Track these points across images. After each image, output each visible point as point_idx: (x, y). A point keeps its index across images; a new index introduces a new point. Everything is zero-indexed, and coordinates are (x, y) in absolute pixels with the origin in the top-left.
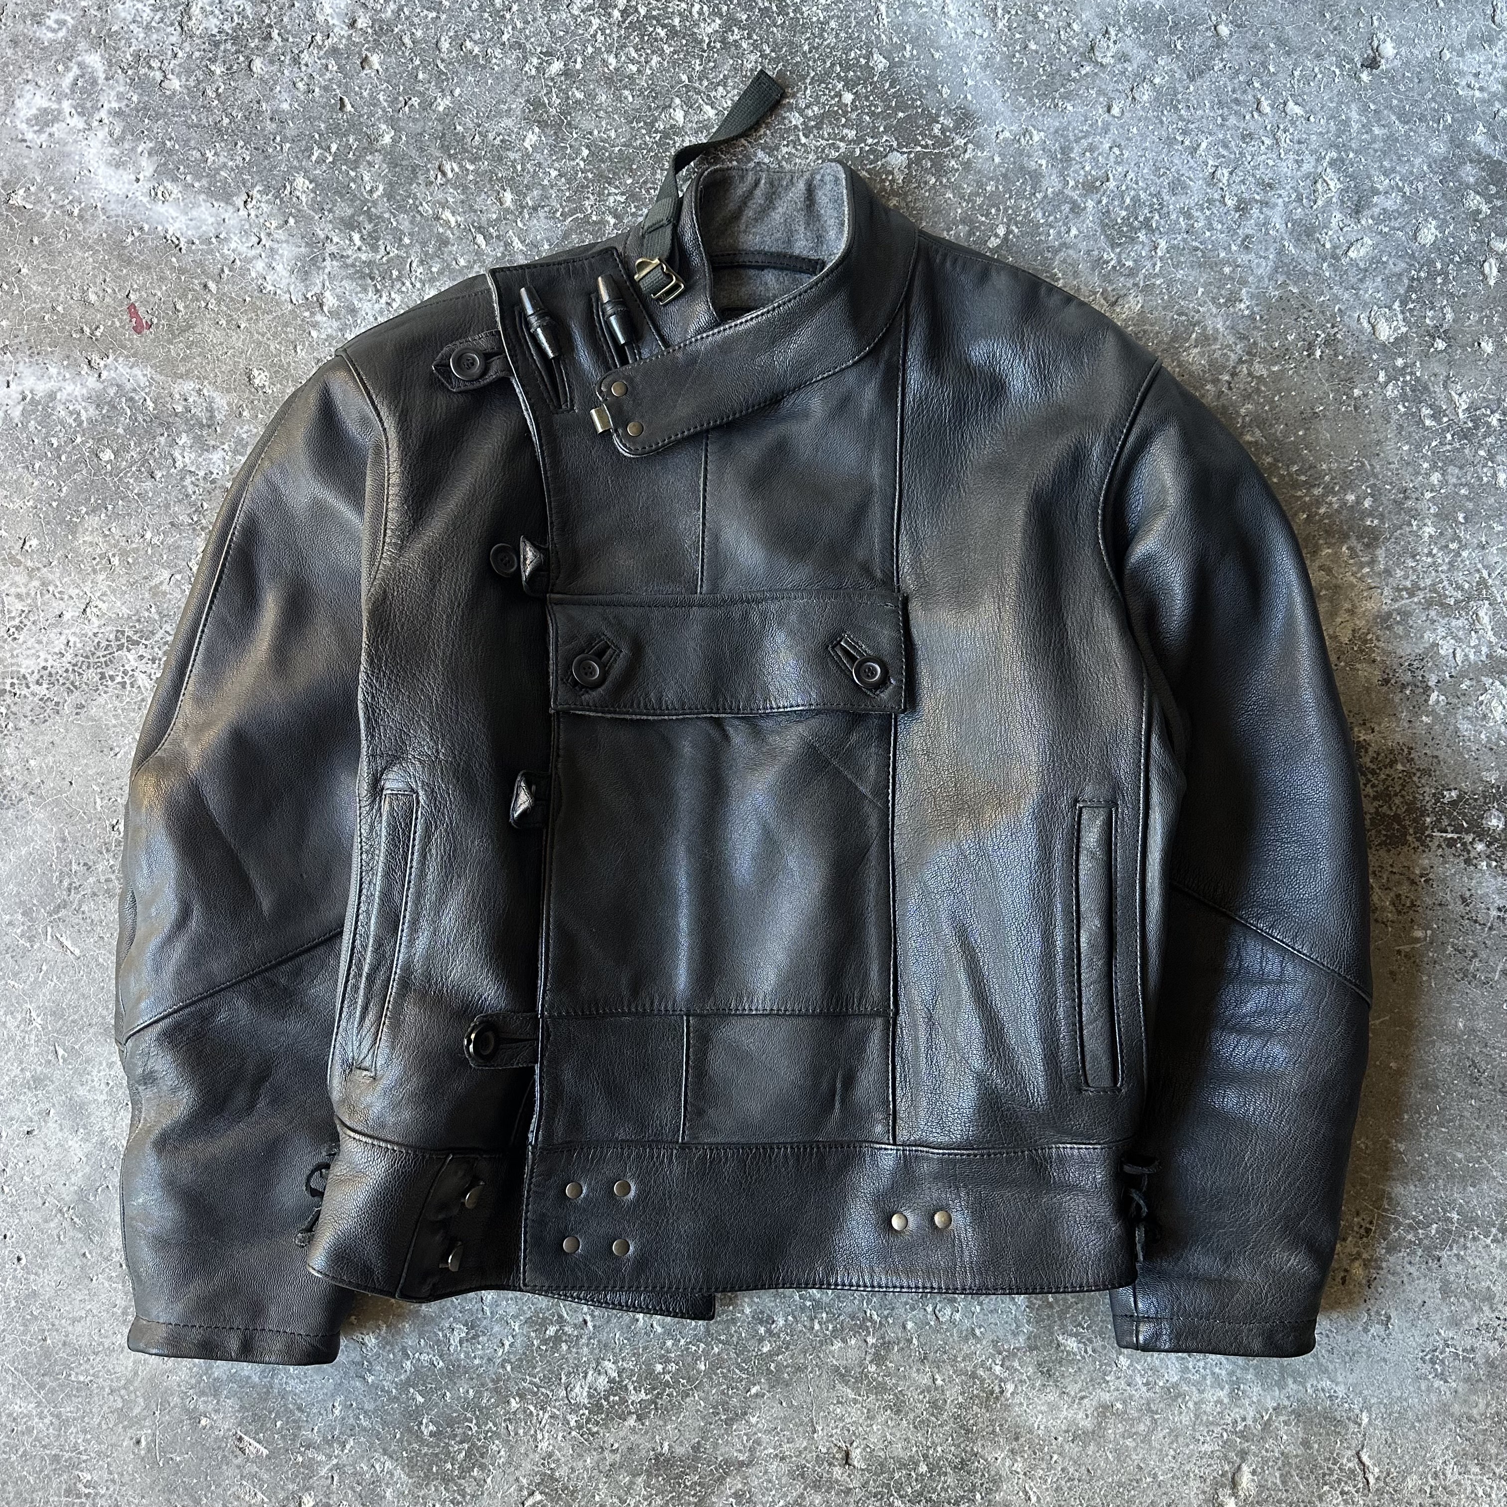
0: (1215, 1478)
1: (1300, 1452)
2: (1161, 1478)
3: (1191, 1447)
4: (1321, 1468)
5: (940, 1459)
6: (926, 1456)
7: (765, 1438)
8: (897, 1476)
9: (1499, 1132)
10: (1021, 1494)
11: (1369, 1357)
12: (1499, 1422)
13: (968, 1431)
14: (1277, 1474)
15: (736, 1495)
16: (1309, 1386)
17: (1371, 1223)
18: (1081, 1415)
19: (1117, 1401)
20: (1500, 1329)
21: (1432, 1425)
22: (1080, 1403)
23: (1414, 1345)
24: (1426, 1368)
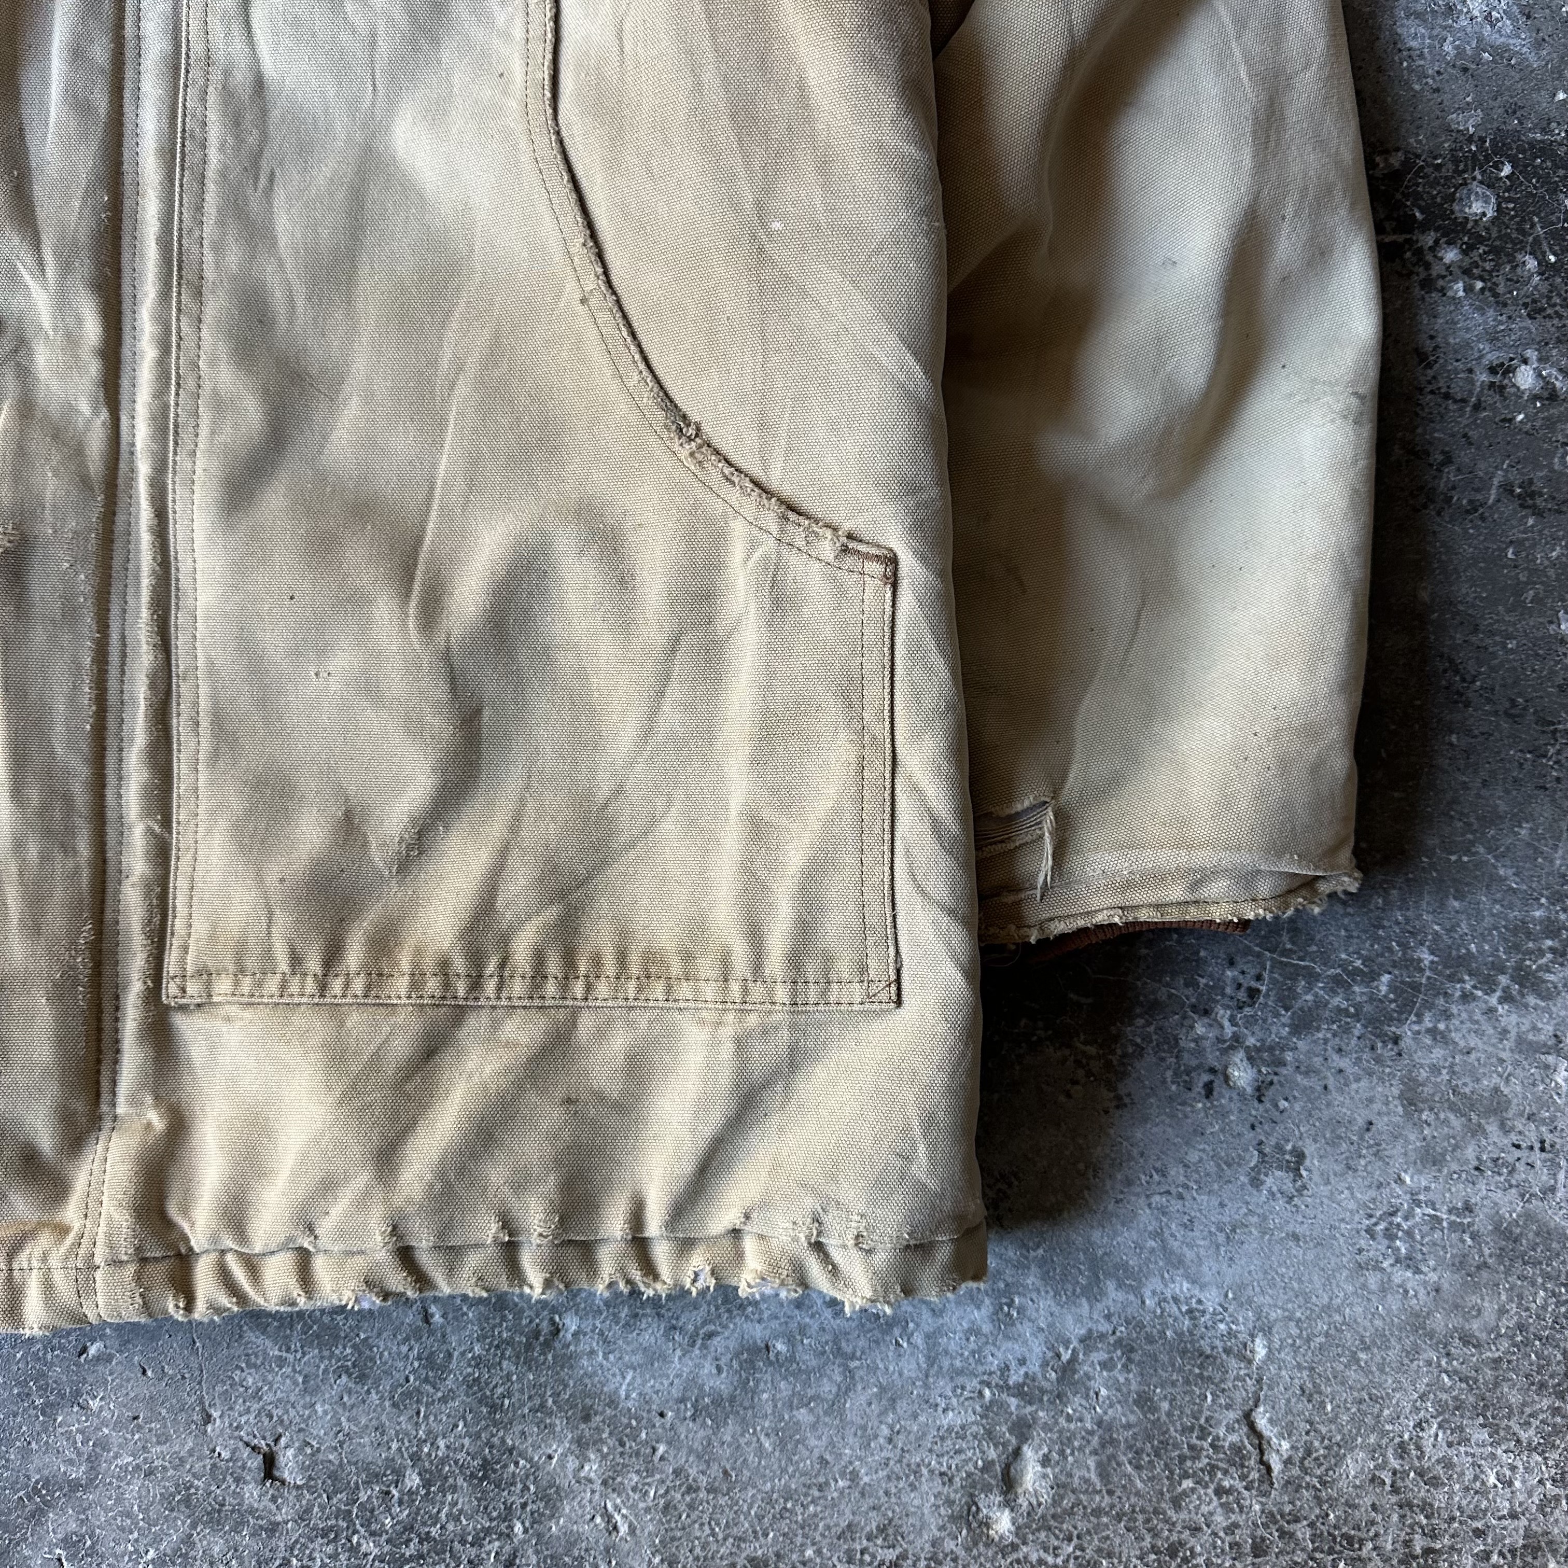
0: (969, 1475)
1: (1132, 1418)
2: (866, 1479)
3: (922, 1419)
4: (1176, 1446)
5: (443, 1461)
6: (416, 1458)
7: (115, 1438)
8: (363, 1497)
9: (1507, 791)
10: (598, 1520)
11: (1265, 1233)
12: (1526, 1343)
13: (494, 1408)
14: (1091, 1462)
15: (67, 1543)
16: (1147, 1293)
17: (1259, 978)
18: (708, 1368)
19: (776, 1338)
20: (1520, 1166)
21: (1392, 1355)
22: (704, 1346)
23: (1352, 1205)
24: (1375, 1248)
